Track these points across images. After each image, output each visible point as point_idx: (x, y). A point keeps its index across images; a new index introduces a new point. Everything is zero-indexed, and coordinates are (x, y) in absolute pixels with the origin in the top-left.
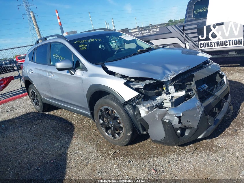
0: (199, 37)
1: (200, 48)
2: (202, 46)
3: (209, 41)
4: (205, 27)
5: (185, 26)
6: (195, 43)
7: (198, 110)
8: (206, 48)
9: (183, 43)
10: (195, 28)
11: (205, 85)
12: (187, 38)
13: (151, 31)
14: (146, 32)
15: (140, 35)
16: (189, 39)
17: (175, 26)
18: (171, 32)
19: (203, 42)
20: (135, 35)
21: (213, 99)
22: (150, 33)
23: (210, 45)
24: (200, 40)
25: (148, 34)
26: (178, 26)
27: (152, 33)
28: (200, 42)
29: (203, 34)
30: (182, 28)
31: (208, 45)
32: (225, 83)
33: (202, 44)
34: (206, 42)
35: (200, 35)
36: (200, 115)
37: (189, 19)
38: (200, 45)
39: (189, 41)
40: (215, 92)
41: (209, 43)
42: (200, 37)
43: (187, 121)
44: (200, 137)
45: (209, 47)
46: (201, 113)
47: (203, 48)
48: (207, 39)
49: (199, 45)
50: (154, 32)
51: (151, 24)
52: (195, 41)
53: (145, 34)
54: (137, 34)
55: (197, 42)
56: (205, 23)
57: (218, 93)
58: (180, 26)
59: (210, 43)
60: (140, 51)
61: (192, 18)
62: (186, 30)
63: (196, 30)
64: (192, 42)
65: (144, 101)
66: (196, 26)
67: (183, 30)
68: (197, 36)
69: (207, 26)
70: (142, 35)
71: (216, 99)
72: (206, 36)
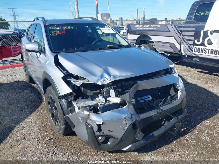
0: (194, 41)
1: (194, 53)
2: (196, 51)
3: (204, 47)
4: (202, 32)
5: (184, 27)
6: (190, 46)
7: (124, 122)
8: (200, 53)
9: (179, 44)
10: (192, 31)
11: (149, 96)
12: (183, 40)
13: (152, 26)
14: (147, 26)
15: (142, 28)
16: (184, 41)
17: (175, 26)
18: (170, 31)
19: (197, 47)
20: (138, 27)
21: (157, 113)
22: (150, 28)
23: (204, 51)
24: (195, 44)
25: (149, 28)
26: (177, 26)
27: (152, 29)
28: (195, 46)
29: (200, 39)
30: (181, 29)
31: (202, 51)
32: (178, 98)
33: (196, 49)
34: (201, 47)
35: (196, 39)
36: (126, 128)
37: (190, 21)
38: (195, 49)
39: (185, 44)
40: (162, 106)
41: (203, 49)
42: (196, 41)
43: (109, 131)
44: (125, 149)
45: (203, 53)
46: (128, 126)
47: (197, 53)
48: (203, 44)
49: (193, 49)
50: (154, 27)
51: (180, 18)
52: (190, 45)
53: (146, 28)
54: (139, 27)
55: (192, 46)
56: (203, 27)
57: (165, 108)
58: (179, 27)
59: (205, 49)
60: (109, 46)
61: (192, 20)
62: (184, 31)
63: (193, 34)
64: (187, 45)
65: (82, 99)
66: (194, 29)
67: (181, 31)
68: (193, 39)
69: (205, 31)
70: (143, 28)
71: (160, 113)
72: (202, 42)
